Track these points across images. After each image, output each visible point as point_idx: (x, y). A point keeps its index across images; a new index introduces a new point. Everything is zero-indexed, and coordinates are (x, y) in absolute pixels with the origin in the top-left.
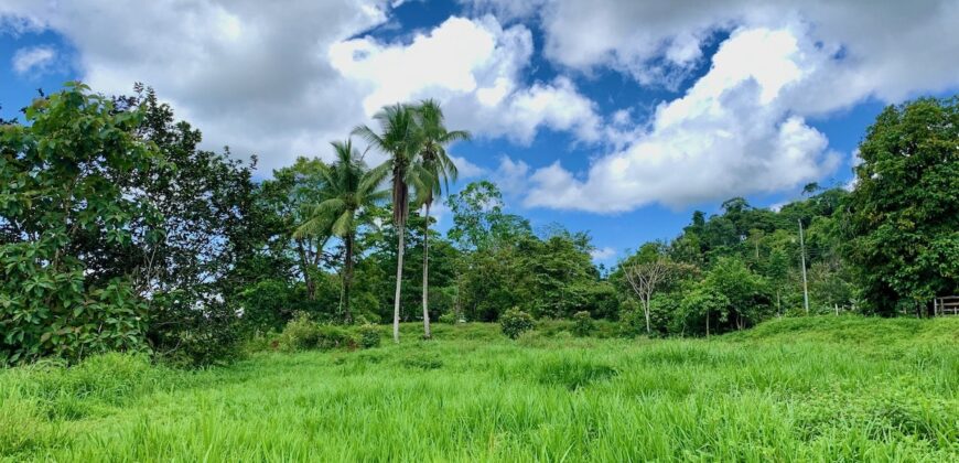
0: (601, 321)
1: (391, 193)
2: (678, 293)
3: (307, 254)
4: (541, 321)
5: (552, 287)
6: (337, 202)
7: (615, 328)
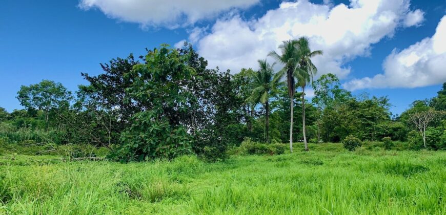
0: (397, 142)
1: (287, 83)
2: (441, 127)
3: (247, 112)
4: (364, 142)
5: (369, 125)
6: (261, 88)
7: (405, 145)
